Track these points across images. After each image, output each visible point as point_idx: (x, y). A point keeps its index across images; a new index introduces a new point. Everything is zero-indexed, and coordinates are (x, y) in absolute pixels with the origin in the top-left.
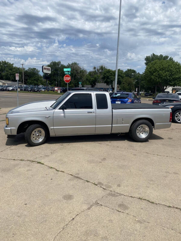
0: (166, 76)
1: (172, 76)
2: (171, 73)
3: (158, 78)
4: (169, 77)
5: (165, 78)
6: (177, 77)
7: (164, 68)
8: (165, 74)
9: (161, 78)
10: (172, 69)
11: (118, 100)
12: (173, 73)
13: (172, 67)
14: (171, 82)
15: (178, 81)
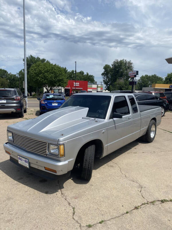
0: (51, 77)
1: (57, 78)
2: (56, 75)
3: (44, 79)
4: (54, 78)
5: (51, 80)
6: (61, 79)
7: (48, 70)
8: (50, 75)
9: (47, 79)
10: (55, 71)
11: (55, 101)
12: (57, 75)
13: (55, 70)
14: (57, 84)
15: (61, 83)
